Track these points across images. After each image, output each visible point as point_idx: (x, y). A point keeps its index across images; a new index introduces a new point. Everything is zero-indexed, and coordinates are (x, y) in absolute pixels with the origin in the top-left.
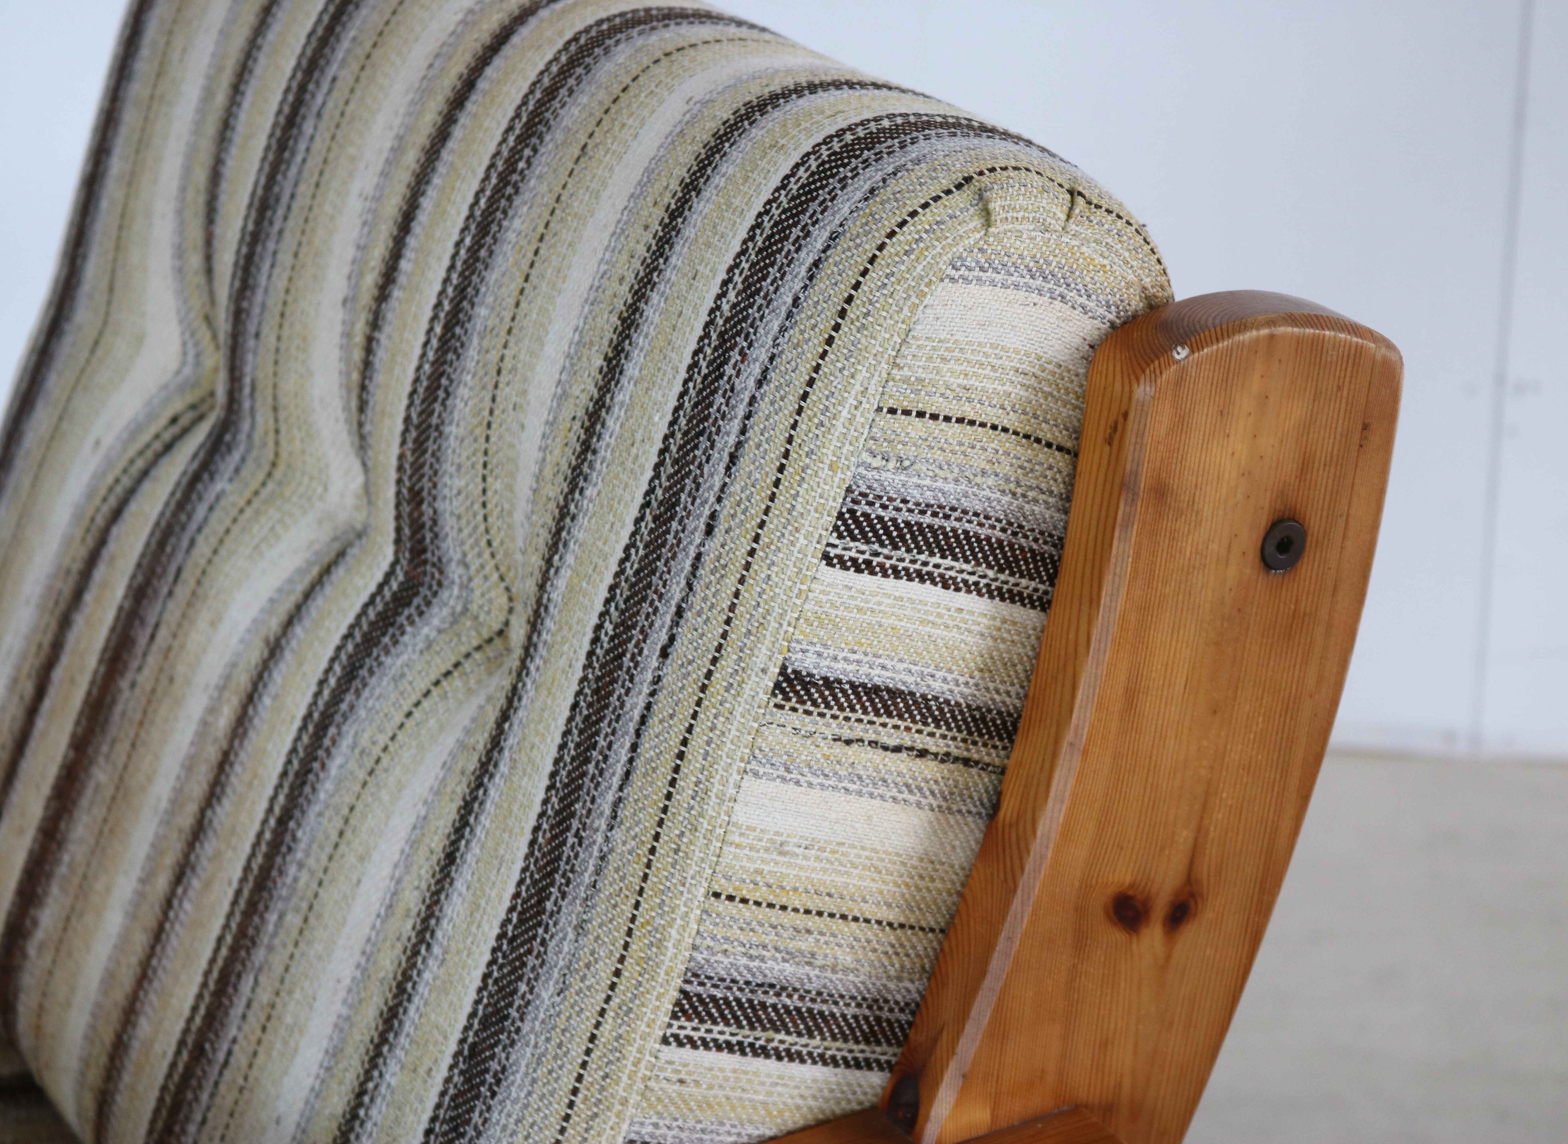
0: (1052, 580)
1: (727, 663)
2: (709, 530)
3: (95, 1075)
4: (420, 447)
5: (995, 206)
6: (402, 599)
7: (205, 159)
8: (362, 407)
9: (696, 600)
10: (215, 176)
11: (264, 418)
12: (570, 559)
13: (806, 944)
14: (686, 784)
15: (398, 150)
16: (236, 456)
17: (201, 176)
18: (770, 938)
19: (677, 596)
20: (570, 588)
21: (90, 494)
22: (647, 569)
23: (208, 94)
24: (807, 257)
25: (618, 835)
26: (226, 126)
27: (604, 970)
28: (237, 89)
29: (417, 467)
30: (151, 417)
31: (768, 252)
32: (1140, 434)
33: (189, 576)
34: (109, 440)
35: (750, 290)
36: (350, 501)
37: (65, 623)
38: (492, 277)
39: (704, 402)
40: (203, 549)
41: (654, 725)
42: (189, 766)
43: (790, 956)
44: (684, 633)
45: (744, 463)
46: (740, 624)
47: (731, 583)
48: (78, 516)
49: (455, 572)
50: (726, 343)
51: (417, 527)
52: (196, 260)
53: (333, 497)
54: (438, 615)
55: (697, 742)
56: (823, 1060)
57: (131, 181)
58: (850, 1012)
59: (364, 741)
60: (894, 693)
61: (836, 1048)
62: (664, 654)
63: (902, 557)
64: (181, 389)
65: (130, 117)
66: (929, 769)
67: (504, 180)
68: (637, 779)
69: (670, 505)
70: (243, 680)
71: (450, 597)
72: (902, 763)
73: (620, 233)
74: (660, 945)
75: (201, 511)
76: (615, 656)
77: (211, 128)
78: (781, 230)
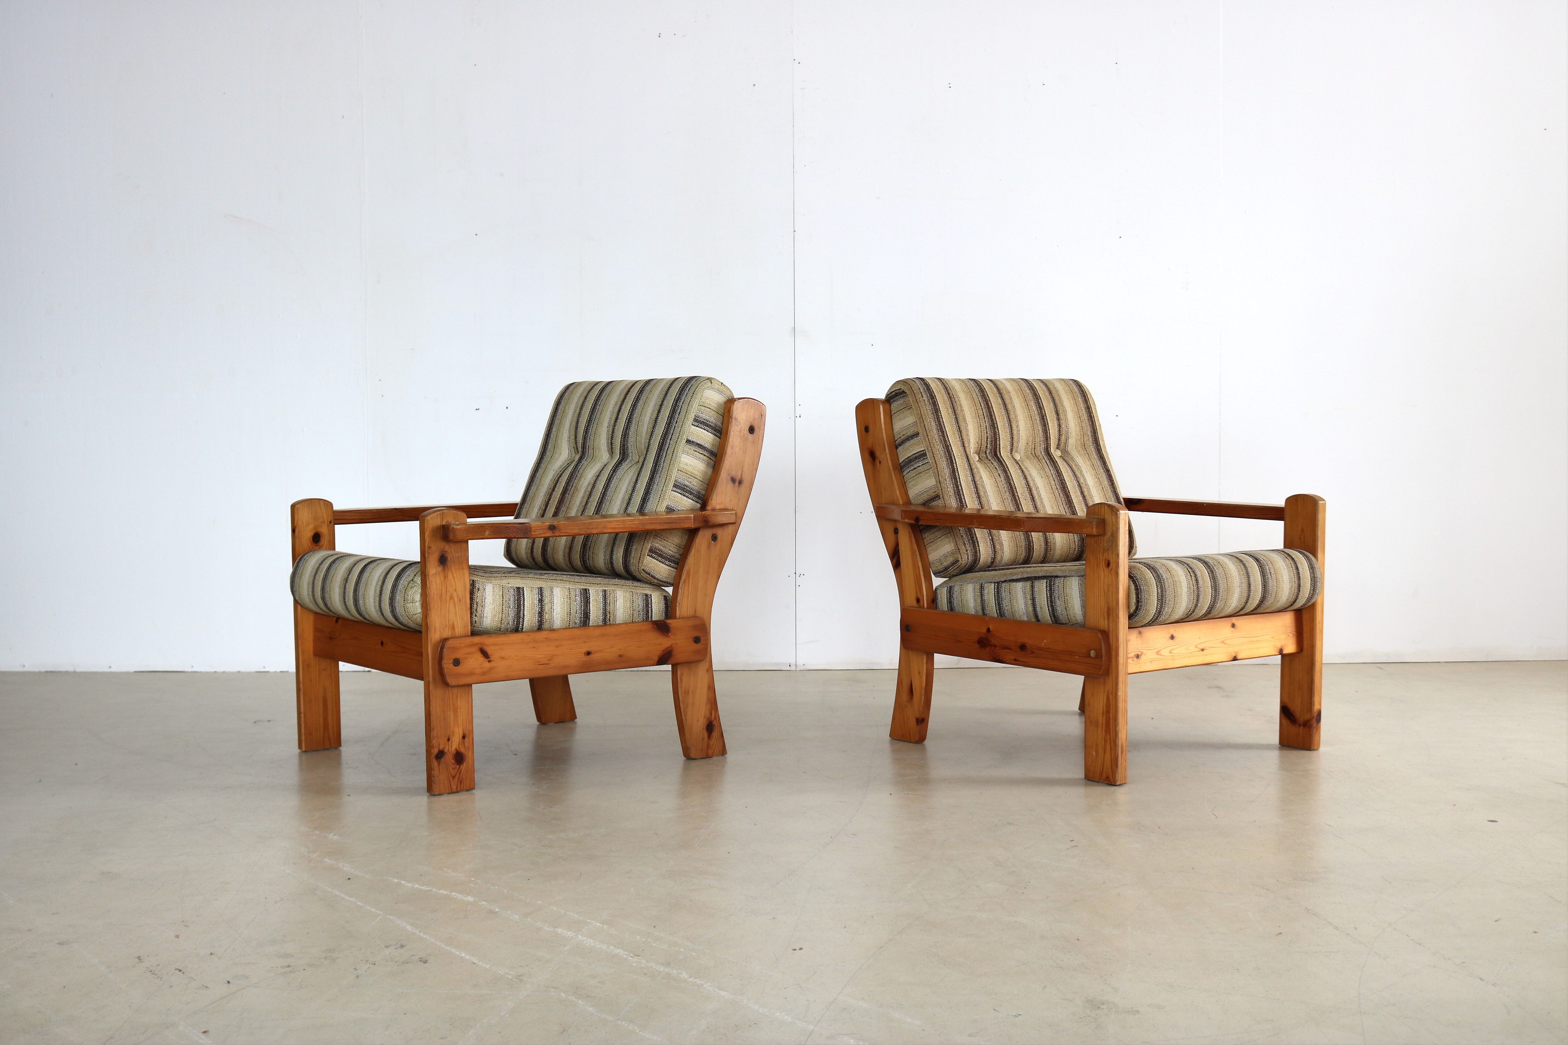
0: (721, 435)
1: (679, 439)
2: (676, 423)
3: (568, 545)
4: (625, 438)
5: (712, 381)
6: (621, 461)
7: (575, 419)
8: (612, 438)
9: (675, 432)
10: (577, 422)
11: (591, 451)
12: (654, 437)
13: (690, 480)
14: (674, 455)
15: (616, 403)
16: (585, 458)
17: (574, 424)
18: (685, 478)
19: (672, 432)
20: (654, 440)
21: (553, 477)
22: (667, 431)
23: (575, 411)
24: (688, 389)
25: (665, 464)
26: (580, 414)
27: (663, 481)
28: (581, 409)
29: (624, 441)
30: (564, 464)
31: (682, 390)
32: (732, 410)
33: (579, 475)
34: (556, 468)
35: (680, 394)
36: (606, 460)
37: (551, 494)
38: (636, 411)
39: (674, 409)
40: (581, 471)
41: (669, 449)
42: (583, 498)
43: (688, 481)
44: (673, 436)
45: (681, 414)
46: (681, 434)
47: (680, 428)
48: (551, 481)
49: (630, 455)
50: (677, 401)
51: (624, 450)
52: (573, 437)
53: (603, 460)
54: (628, 461)
55: (676, 450)
56: (692, 499)
57: (558, 431)
58: (696, 493)
59: (618, 477)
60: (701, 445)
61: (694, 498)
62: (670, 440)
63: (701, 426)
64: (568, 460)
65: (557, 422)
66: (705, 458)
67: (637, 399)
68: (667, 456)
69: (670, 423)
70: (593, 482)
71: (630, 458)
72: (702, 456)
73: (658, 396)
74: (671, 477)
75: (580, 467)
76: (663, 443)
77: (576, 416)
78: (684, 387)
